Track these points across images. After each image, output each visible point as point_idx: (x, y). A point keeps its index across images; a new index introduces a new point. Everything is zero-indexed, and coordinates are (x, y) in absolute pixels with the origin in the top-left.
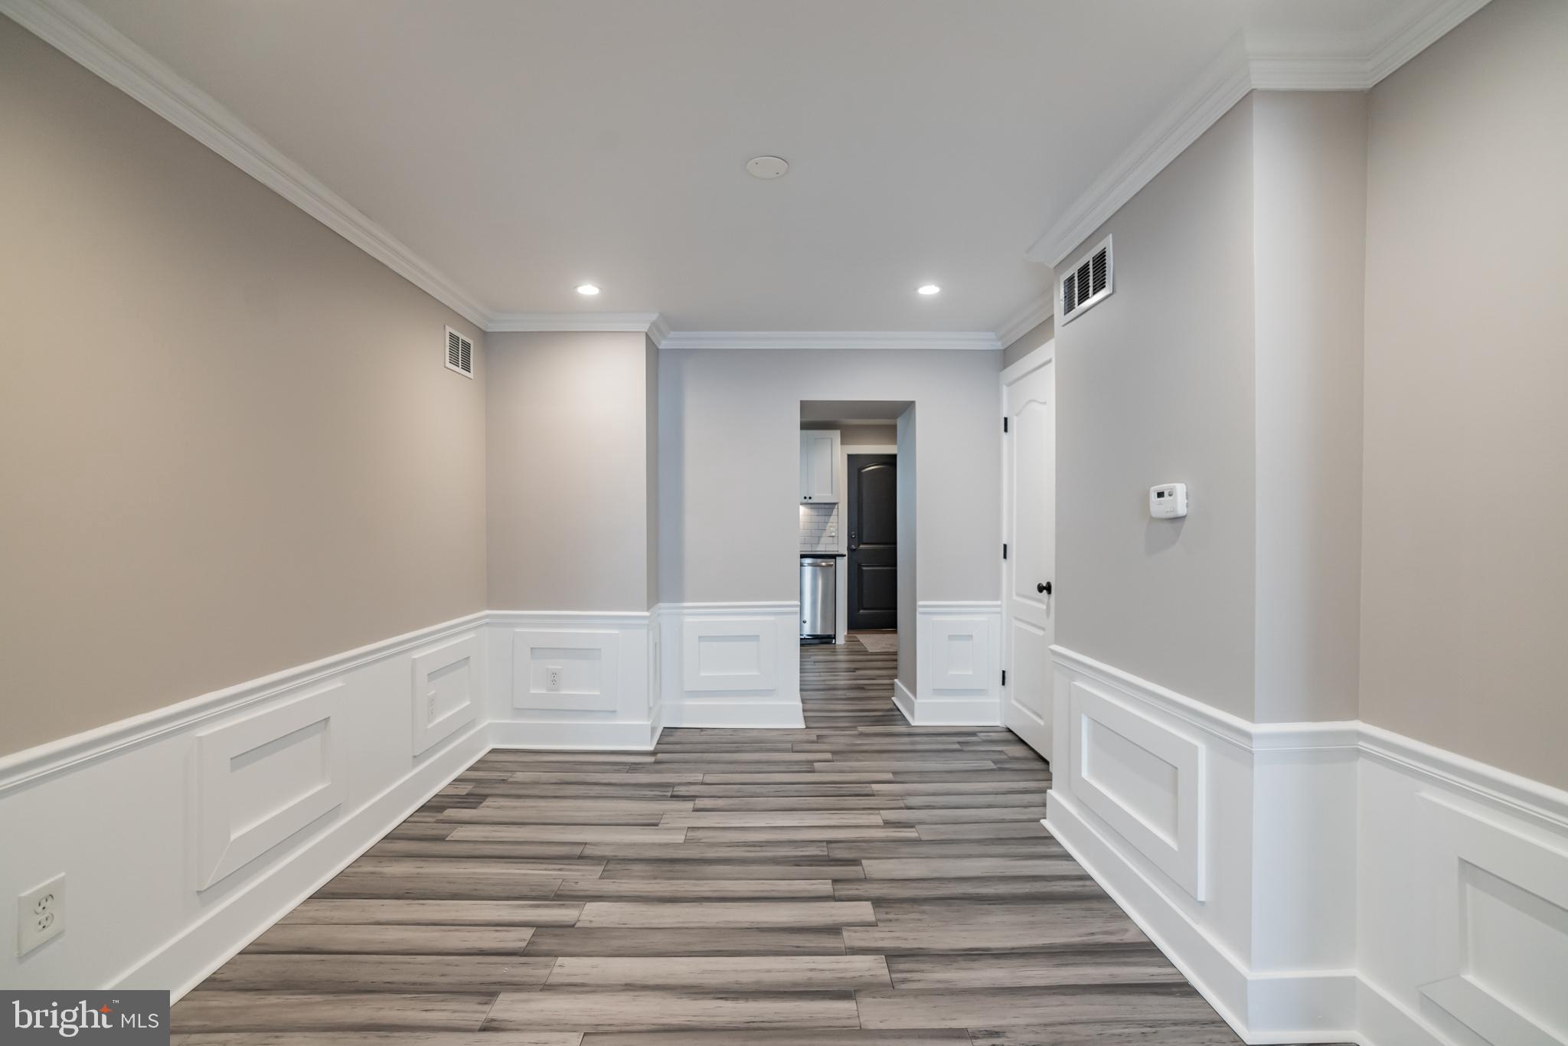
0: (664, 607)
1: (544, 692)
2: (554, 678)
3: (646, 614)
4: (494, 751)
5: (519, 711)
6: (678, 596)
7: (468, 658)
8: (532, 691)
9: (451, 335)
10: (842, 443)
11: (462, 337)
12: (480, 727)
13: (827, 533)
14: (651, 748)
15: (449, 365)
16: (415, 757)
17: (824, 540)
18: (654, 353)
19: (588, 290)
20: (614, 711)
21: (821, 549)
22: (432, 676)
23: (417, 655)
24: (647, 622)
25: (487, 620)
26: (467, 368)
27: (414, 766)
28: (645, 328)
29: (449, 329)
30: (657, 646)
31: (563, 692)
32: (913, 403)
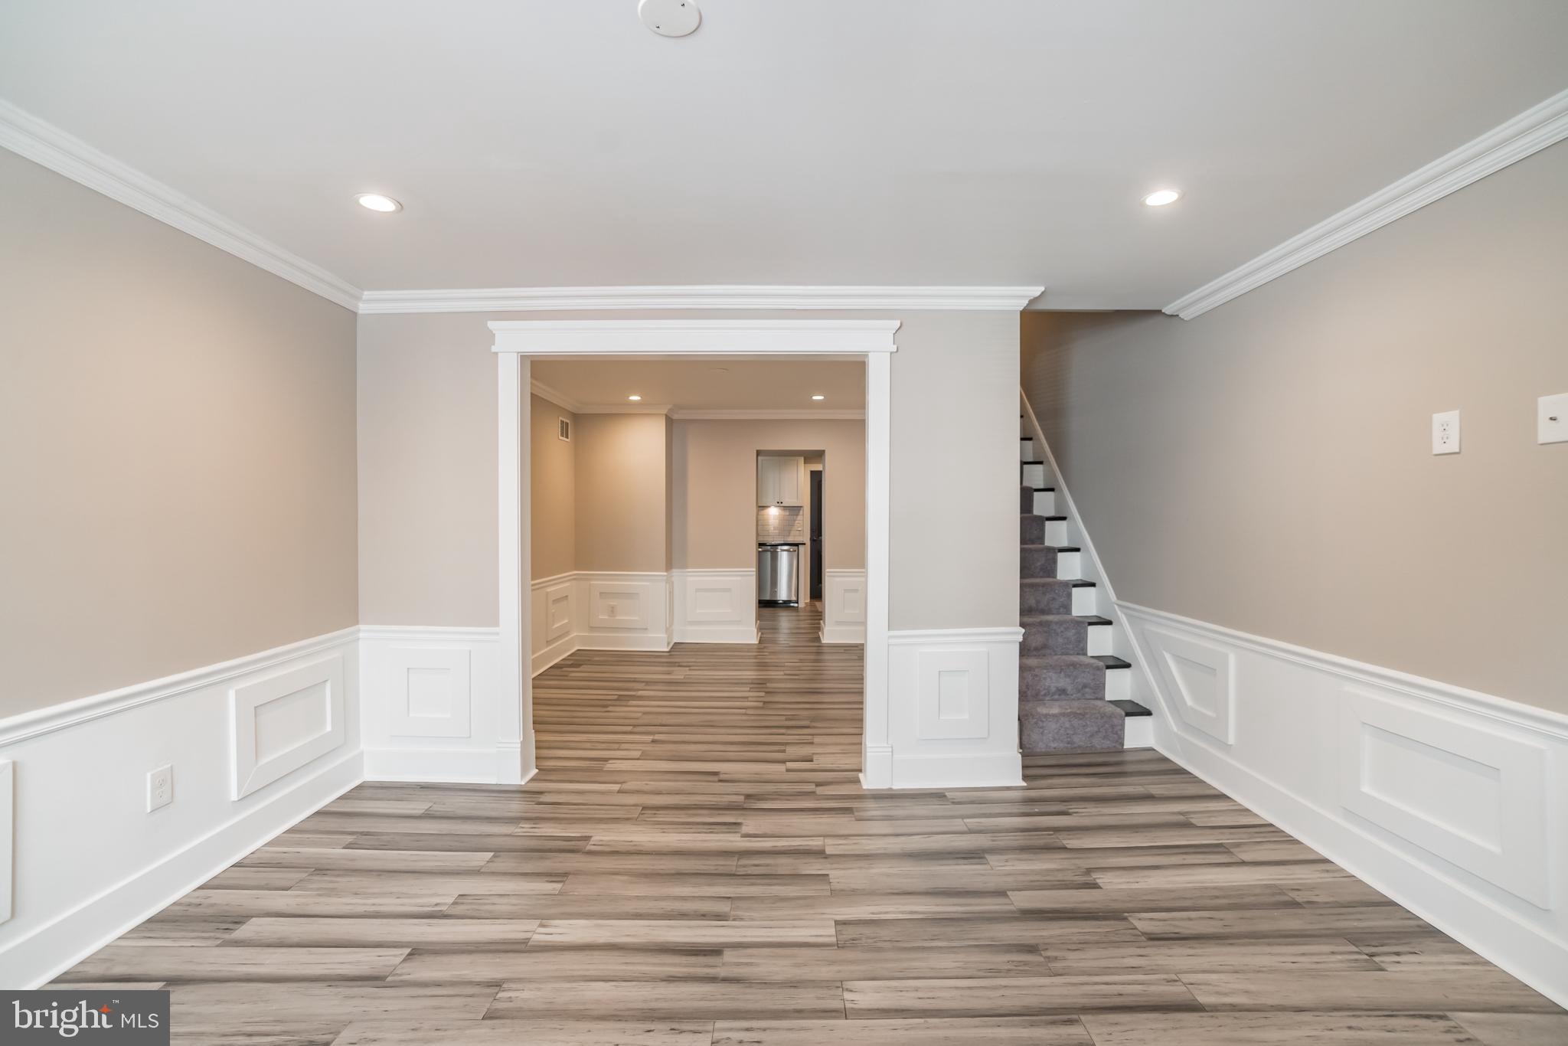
0: (675, 572)
1: (607, 617)
2: (612, 610)
3: (665, 574)
4: (578, 650)
5: (592, 629)
6: (684, 566)
7: (567, 596)
8: (600, 617)
9: (562, 422)
10: (805, 463)
11: (565, 420)
12: (572, 635)
13: (796, 528)
14: (667, 650)
15: (561, 438)
16: (547, 642)
17: (792, 533)
18: (670, 422)
19: (635, 398)
20: (646, 629)
21: (790, 540)
22: (556, 601)
23: (549, 590)
24: (665, 578)
25: (575, 577)
26: (567, 437)
27: (547, 646)
28: (665, 412)
29: (561, 418)
30: (671, 593)
31: (617, 618)
32: (824, 451)
